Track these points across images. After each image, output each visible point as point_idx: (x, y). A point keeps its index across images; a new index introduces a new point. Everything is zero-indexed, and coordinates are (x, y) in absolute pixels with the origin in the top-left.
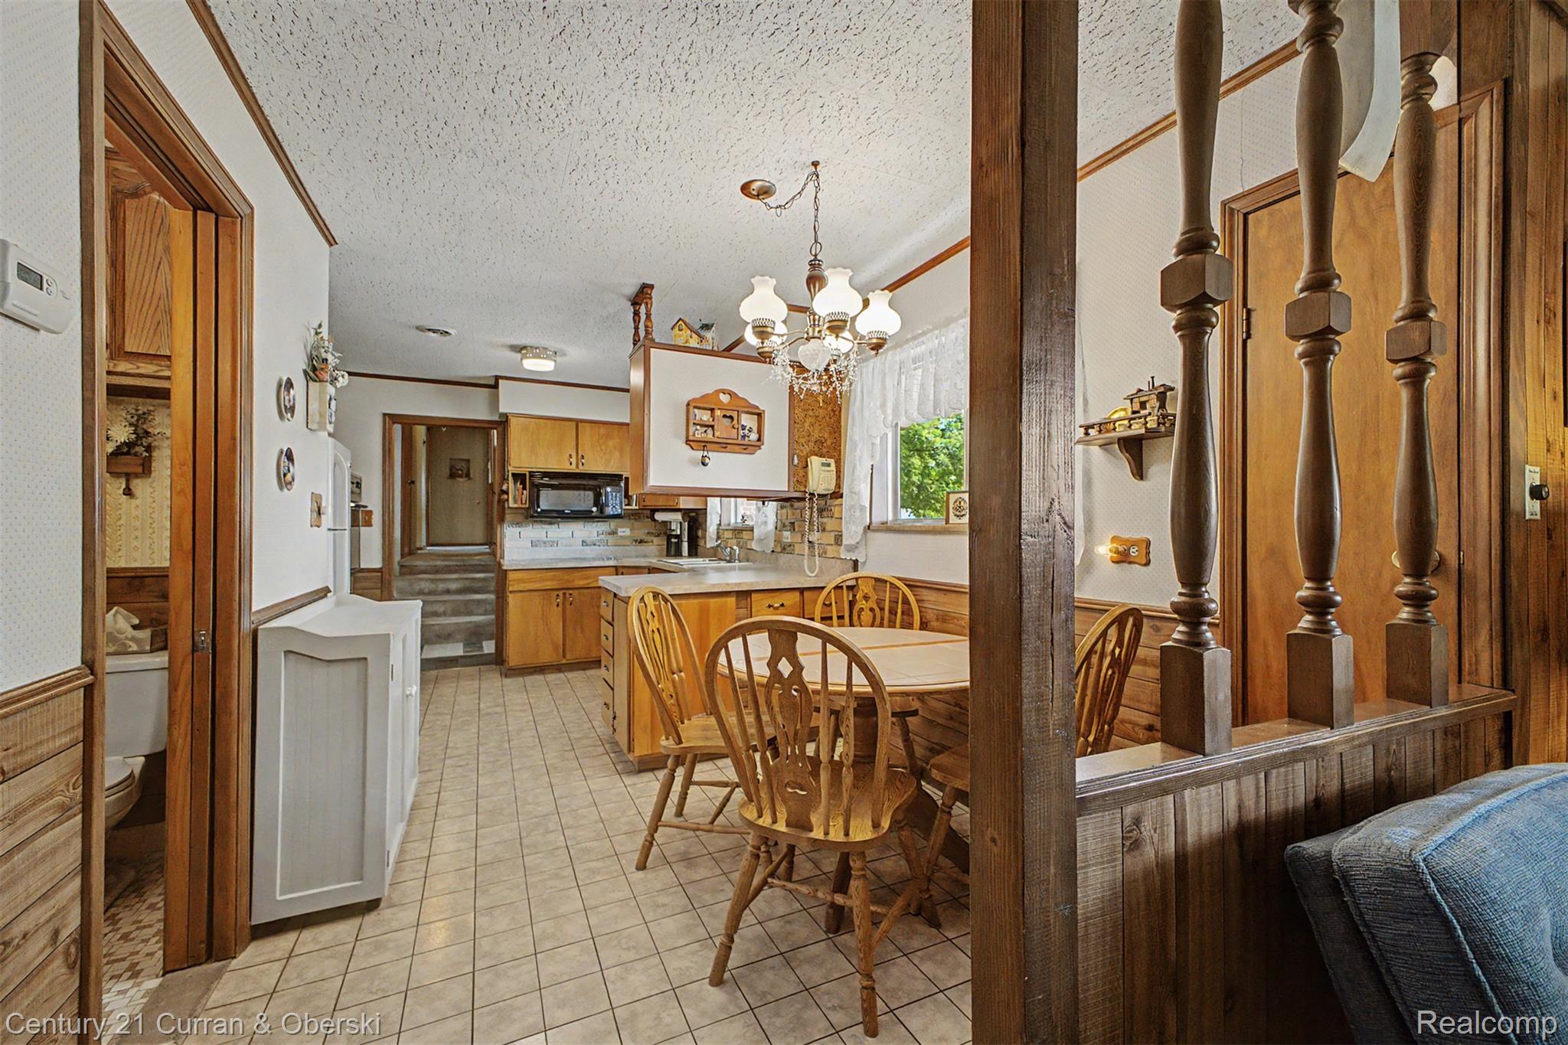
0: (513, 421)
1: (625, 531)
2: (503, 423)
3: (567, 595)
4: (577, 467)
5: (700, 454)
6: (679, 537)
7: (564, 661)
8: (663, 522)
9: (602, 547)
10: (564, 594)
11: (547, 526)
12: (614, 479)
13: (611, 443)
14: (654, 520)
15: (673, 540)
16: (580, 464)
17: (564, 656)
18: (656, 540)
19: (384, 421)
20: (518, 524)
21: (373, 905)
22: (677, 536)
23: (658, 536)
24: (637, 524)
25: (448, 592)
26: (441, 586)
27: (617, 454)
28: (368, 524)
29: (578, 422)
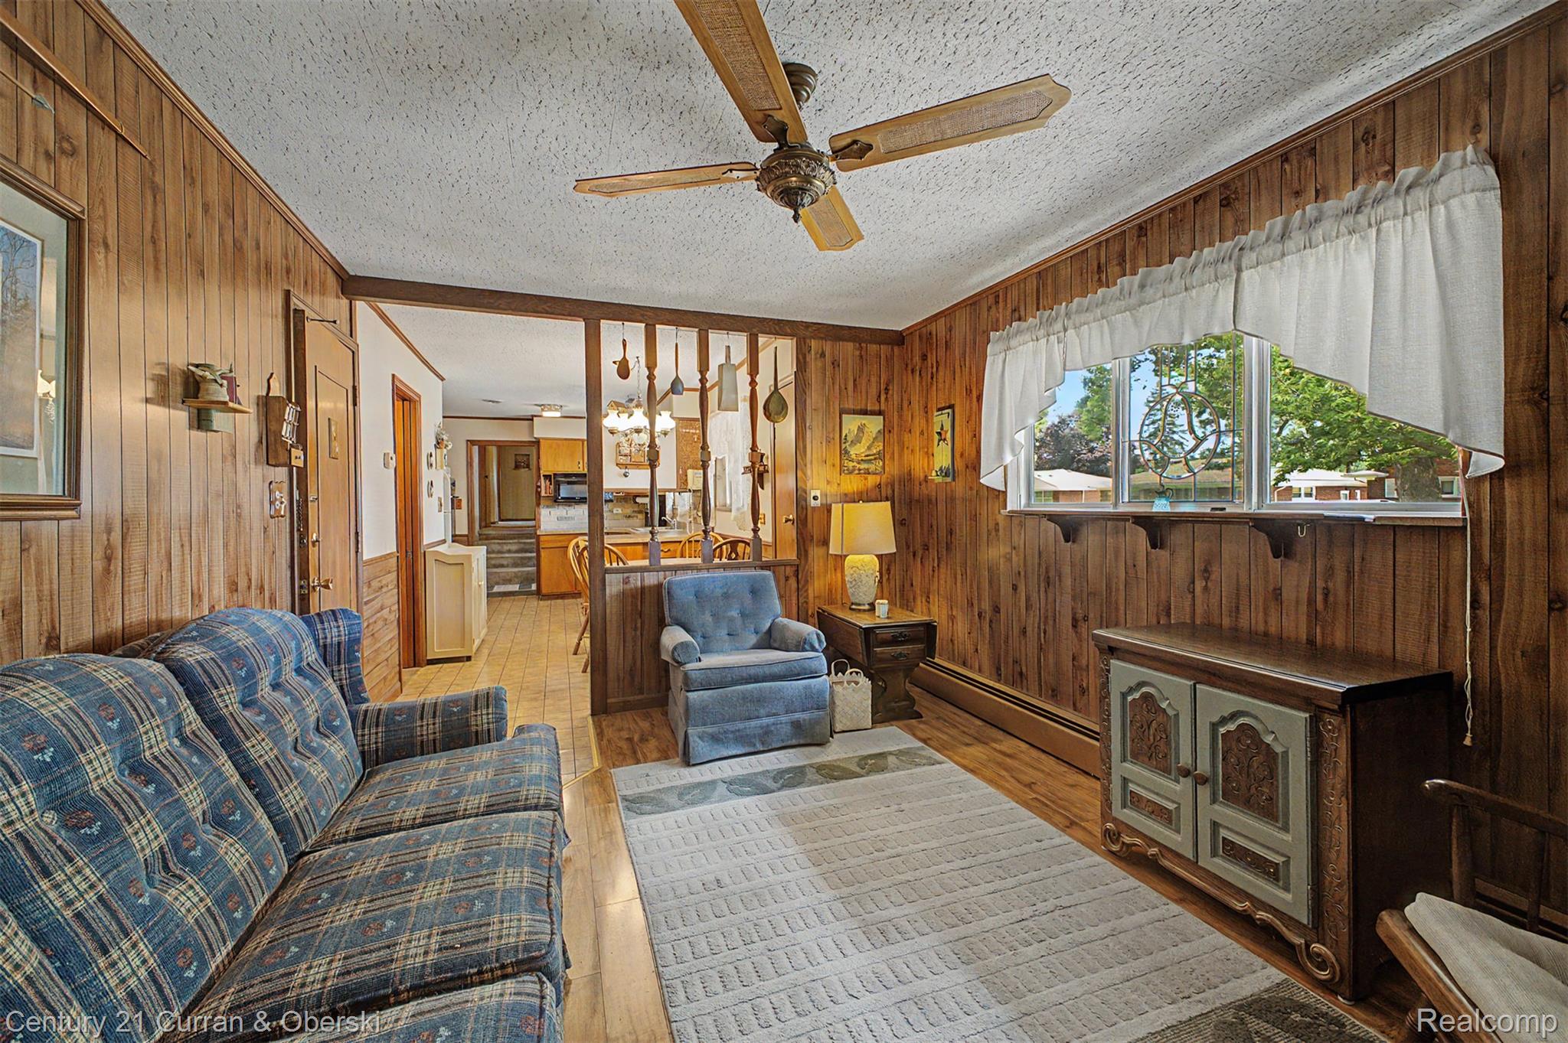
0: (542, 443)
2: (537, 443)
5: (623, 471)
11: (565, 508)
14: (636, 503)
18: (639, 516)
19: (467, 444)
20: (548, 507)
21: (469, 658)
24: (626, 505)
25: (509, 551)
26: (506, 548)
28: (459, 507)
29: (583, 441)
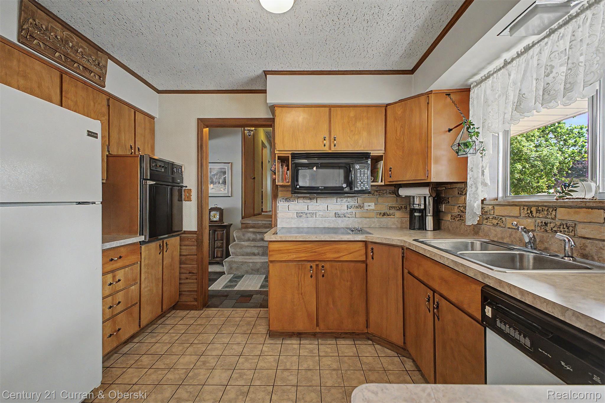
0: (278, 111)
1: (370, 206)
3: (320, 267)
4: (330, 149)
6: (423, 212)
7: (318, 330)
8: (406, 197)
9: (351, 219)
10: (317, 265)
11: (309, 201)
12: (362, 156)
13: (359, 124)
14: (398, 196)
15: (416, 214)
16: (332, 145)
17: (317, 325)
18: (398, 214)
19: (198, 123)
20: (287, 199)
22: (420, 211)
23: (400, 209)
24: (380, 200)
27: (365, 134)
28: (189, 199)
29: (330, 107)
